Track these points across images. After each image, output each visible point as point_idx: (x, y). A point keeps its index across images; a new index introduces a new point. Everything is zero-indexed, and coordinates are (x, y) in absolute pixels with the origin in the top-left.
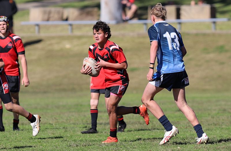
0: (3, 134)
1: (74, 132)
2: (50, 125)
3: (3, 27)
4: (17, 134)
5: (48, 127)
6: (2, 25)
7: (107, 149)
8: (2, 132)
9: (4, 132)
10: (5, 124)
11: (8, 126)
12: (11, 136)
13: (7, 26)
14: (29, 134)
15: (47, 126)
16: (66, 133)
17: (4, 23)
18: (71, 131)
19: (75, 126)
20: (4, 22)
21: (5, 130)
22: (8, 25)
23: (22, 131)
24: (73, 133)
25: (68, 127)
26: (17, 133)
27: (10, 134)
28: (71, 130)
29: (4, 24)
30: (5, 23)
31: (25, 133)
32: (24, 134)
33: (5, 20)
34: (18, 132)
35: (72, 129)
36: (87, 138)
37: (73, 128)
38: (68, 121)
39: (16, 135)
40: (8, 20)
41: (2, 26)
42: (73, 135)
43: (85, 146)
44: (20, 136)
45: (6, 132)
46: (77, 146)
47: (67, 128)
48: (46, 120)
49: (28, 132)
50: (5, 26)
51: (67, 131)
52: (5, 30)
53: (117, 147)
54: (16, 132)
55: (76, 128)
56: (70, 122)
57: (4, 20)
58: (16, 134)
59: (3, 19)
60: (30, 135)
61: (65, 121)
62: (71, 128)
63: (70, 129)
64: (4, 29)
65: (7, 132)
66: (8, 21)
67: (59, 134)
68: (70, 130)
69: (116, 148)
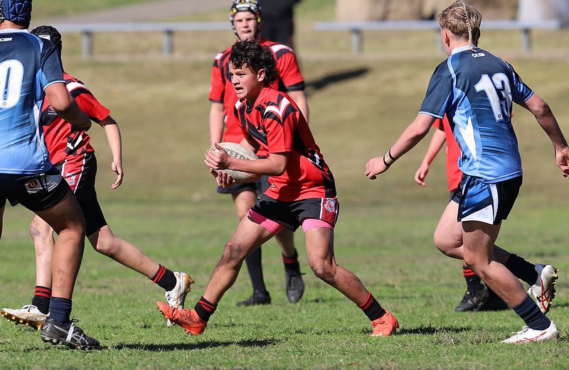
0: (267, 311)
1: (450, 305)
2: (387, 288)
3: (247, 27)
4: (304, 312)
5: (383, 294)
6: (244, 21)
7: (534, 351)
8: (264, 306)
9: (269, 305)
10: (272, 284)
11: (279, 291)
12: (288, 316)
13: (258, 23)
14: (335, 310)
15: (380, 292)
16: (429, 309)
17: (248, 17)
18: (443, 305)
19: (453, 291)
20: (248, 13)
21: (272, 301)
22: (259, 20)
23: (316, 304)
24: (447, 310)
25: (434, 295)
26: (303, 307)
27: (284, 312)
28: (441, 302)
29: (248, 20)
30: (252, 16)
31: (324, 309)
32: (321, 311)
33: (252, 8)
34: (305, 307)
35: (444, 298)
36: (483, 323)
37: (446, 296)
38: (435, 279)
39: (300, 315)
40: (260, 8)
41: (244, 23)
42: (447, 314)
43: (478, 342)
44: (310, 316)
45: (274, 306)
46: (457, 342)
47: (431, 297)
48: (377, 275)
49: (331, 306)
50: (252, 24)
51: (431, 304)
52: (252, 34)
53: (560, 346)
54: (301, 305)
55: (454, 295)
56: (438, 280)
57: (249, 9)
58: (300, 310)
59: (248, 6)
60: (335, 312)
61: (426, 278)
62: (442, 297)
63: (440, 298)
64: (249, 31)
65: (278, 306)
66: (259, 10)
67: (411, 311)
68: (438, 302)
69: (558, 349)
